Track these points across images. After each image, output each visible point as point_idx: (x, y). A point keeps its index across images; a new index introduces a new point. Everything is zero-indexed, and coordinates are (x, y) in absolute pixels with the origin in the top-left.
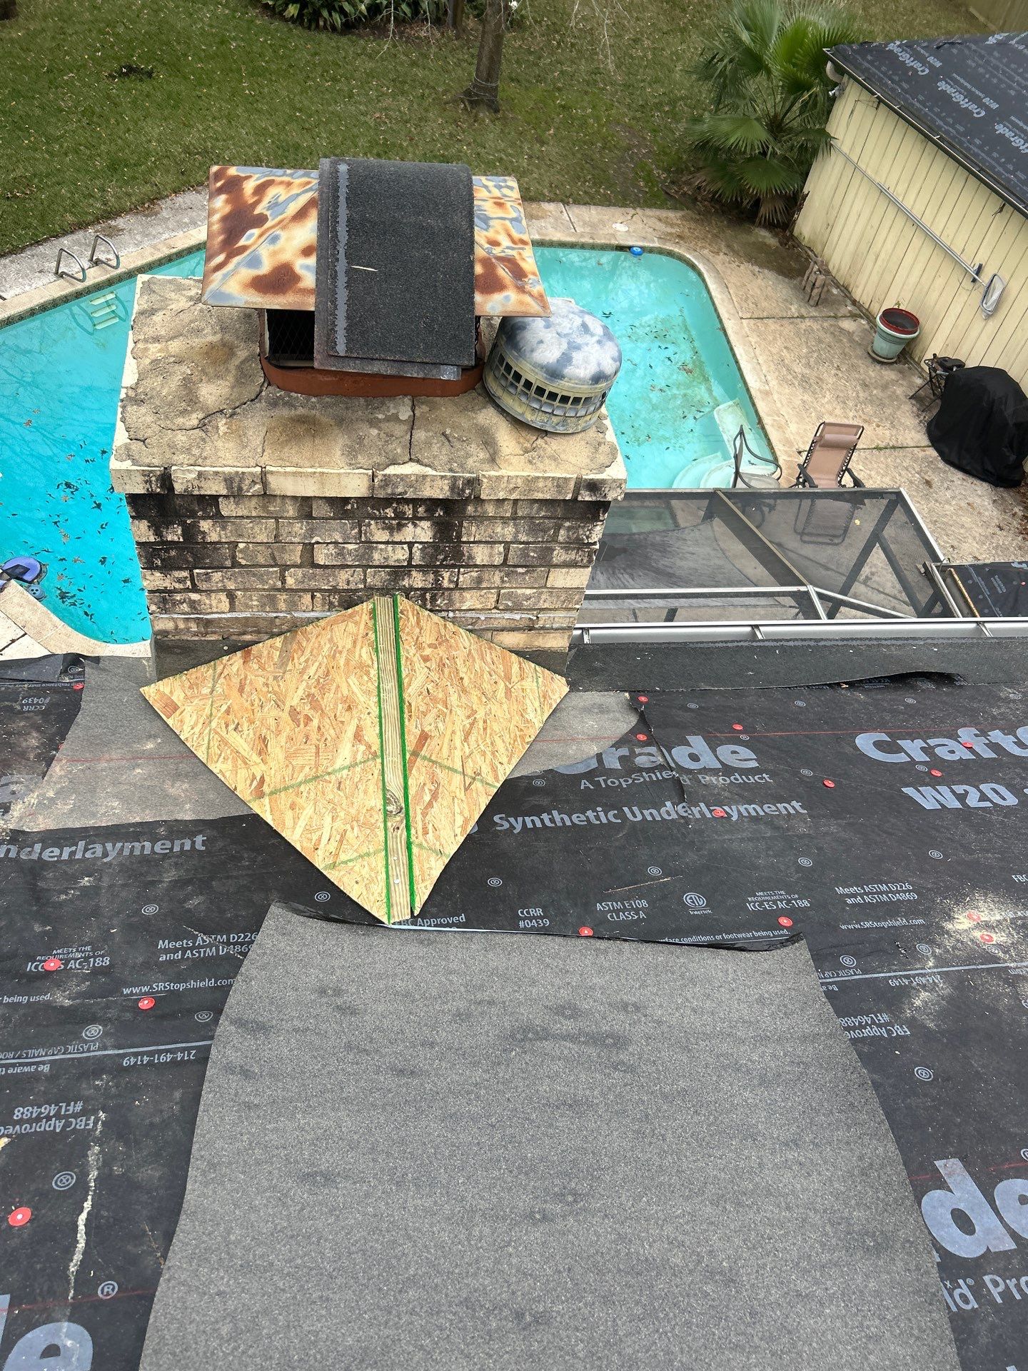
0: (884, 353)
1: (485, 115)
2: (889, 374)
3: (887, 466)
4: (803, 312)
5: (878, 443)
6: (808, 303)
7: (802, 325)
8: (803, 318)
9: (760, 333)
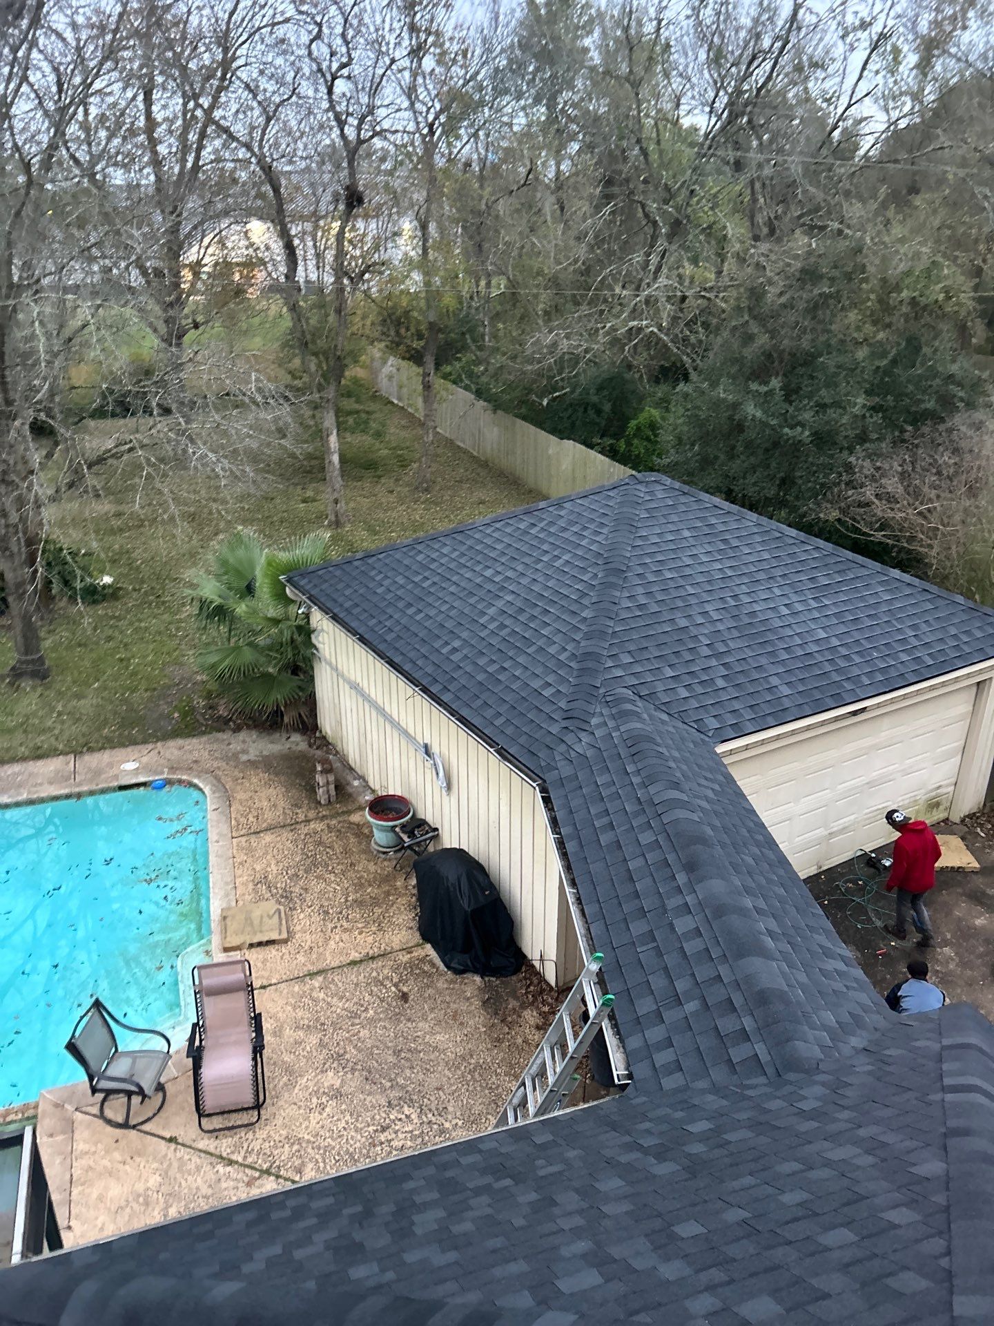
0: (384, 842)
1: (26, 684)
3: (357, 985)
4: (312, 814)
5: (355, 956)
6: (319, 803)
7: (304, 830)
8: (309, 821)
9: (250, 851)
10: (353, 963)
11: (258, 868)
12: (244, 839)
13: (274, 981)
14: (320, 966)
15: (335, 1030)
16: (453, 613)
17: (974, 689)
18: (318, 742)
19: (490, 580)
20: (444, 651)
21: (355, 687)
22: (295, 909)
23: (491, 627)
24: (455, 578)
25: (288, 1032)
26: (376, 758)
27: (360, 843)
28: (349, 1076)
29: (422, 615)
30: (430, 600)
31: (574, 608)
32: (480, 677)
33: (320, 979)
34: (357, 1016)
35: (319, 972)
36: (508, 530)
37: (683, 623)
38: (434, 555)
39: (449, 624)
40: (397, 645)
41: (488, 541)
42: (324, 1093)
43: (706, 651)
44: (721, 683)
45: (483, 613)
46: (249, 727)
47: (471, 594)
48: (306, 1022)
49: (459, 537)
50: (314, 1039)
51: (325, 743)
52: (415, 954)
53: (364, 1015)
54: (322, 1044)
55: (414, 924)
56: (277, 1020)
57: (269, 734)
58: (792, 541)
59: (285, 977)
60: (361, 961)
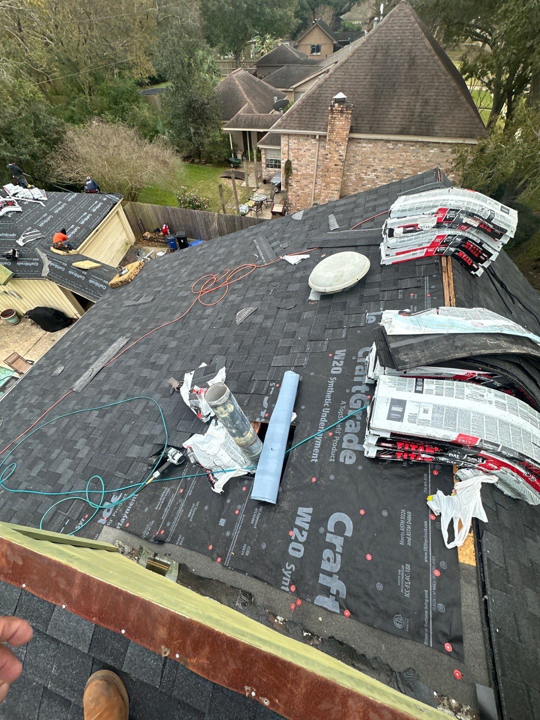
0: (14, 322)
2: (22, 324)
3: (40, 346)
5: (34, 343)
17: (117, 215)
33: (31, 351)
52: (47, 334)
60: (37, 342)
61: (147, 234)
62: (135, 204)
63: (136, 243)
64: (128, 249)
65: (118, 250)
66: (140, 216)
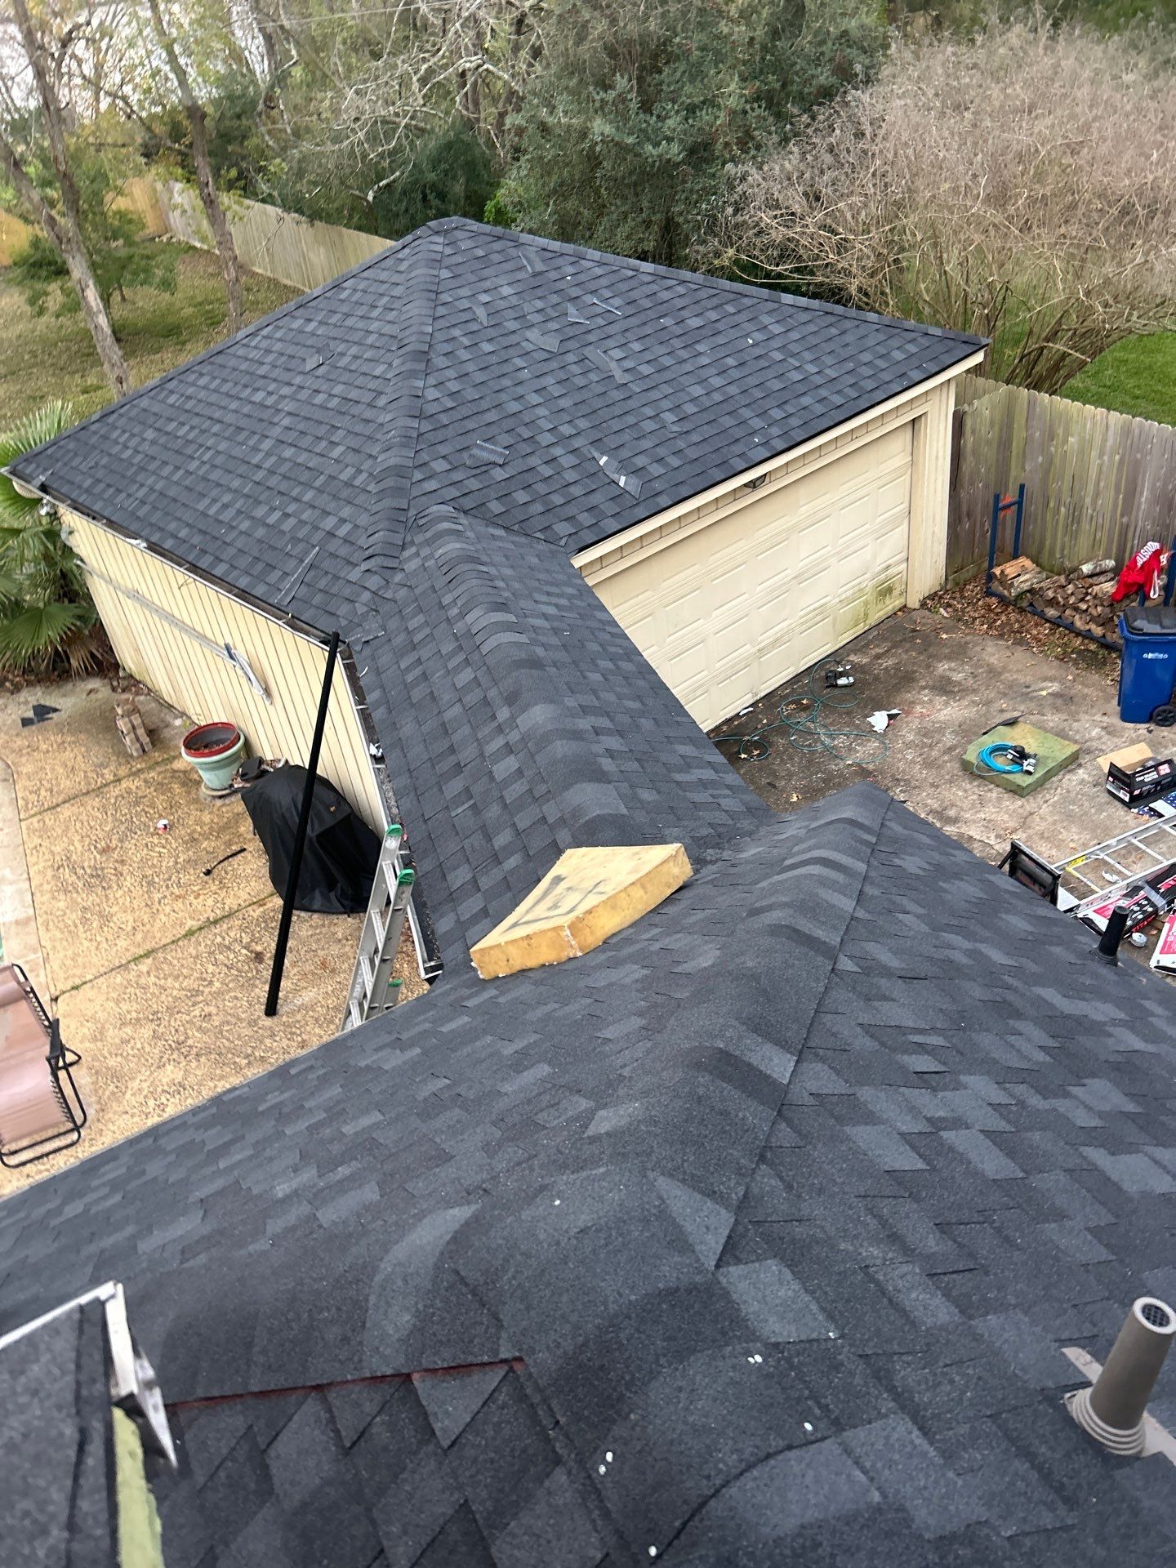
0: (216, 785)
3: (197, 957)
4: (123, 771)
5: (191, 924)
6: (131, 756)
7: (115, 791)
8: (119, 780)
9: (44, 831)
10: (190, 933)
11: (57, 849)
12: (35, 820)
13: (89, 977)
14: (148, 946)
15: (171, 1015)
16: (219, 460)
17: (910, 431)
18: (124, 683)
19: (262, 405)
20: (212, 512)
21: (135, 595)
22: (110, 887)
23: (267, 465)
24: (217, 415)
25: (111, 1033)
26: (188, 683)
27: (189, 793)
28: (194, 1064)
29: (181, 472)
30: (189, 451)
31: (369, 414)
32: (260, 532)
33: (149, 961)
34: (198, 992)
35: (147, 955)
36: (278, 335)
37: (514, 407)
38: (190, 391)
39: (215, 476)
40: (153, 520)
41: (253, 354)
42: (164, 1091)
43: (546, 439)
44: (570, 476)
45: (255, 449)
46: (30, 684)
47: (240, 429)
48: (134, 1015)
49: (219, 359)
50: (146, 1032)
51: (133, 683)
52: (269, 905)
53: (207, 990)
54: (156, 1036)
55: (265, 871)
56: (96, 1021)
57: (59, 687)
58: (650, 278)
59: (102, 970)
60: (201, 929)
61: (1020, 573)
62: (1031, 404)
63: (932, 600)
64: (876, 616)
65: (822, 611)
66: (1028, 470)
